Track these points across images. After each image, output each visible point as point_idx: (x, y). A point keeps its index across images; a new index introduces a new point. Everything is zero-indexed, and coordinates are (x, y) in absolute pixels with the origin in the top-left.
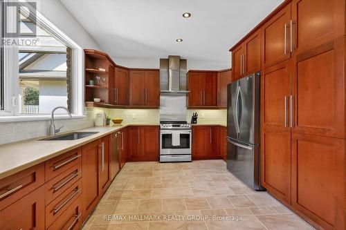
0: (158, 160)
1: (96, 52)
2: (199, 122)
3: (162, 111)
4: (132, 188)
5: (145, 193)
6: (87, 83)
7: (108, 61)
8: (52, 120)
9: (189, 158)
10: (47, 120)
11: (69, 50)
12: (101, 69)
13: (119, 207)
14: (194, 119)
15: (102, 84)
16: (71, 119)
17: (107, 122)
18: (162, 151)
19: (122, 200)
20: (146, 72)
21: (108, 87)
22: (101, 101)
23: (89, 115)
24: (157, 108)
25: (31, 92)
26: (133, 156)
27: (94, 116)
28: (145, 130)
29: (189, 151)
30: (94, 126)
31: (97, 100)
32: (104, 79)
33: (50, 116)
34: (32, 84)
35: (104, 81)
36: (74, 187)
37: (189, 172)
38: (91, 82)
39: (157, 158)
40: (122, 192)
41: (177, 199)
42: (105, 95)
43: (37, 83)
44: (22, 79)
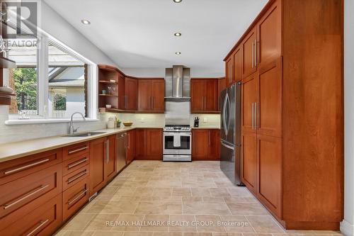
0: (161, 159)
1: (107, 67)
2: (201, 126)
3: (168, 115)
4: (134, 179)
5: (142, 183)
6: (100, 92)
7: (118, 73)
8: (71, 122)
9: (189, 158)
10: (68, 123)
11: (86, 66)
12: (112, 81)
13: (119, 191)
14: (197, 123)
15: (113, 92)
16: (85, 121)
17: (118, 124)
18: (165, 151)
19: (123, 187)
20: (153, 81)
21: (117, 95)
22: (112, 107)
23: (102, 119)
24: (163, 113)
25: (61, 98)
26: (139, 155)
27: (107, 120)
28: (151, 132)
29: (189, 152)
30: (107, 128)
31: (108, 106)
32: (114, 89)
33: (70, 119)
34: (60, 92)
35: (115, 90)
36: (83, 169)
37: (185, 169)
38: (104, 91)
39: (160, 157)
40: (125, 181)
41: (168, 189)
42: (116, 102)
43: (65, 90)
44: (52, 87)
